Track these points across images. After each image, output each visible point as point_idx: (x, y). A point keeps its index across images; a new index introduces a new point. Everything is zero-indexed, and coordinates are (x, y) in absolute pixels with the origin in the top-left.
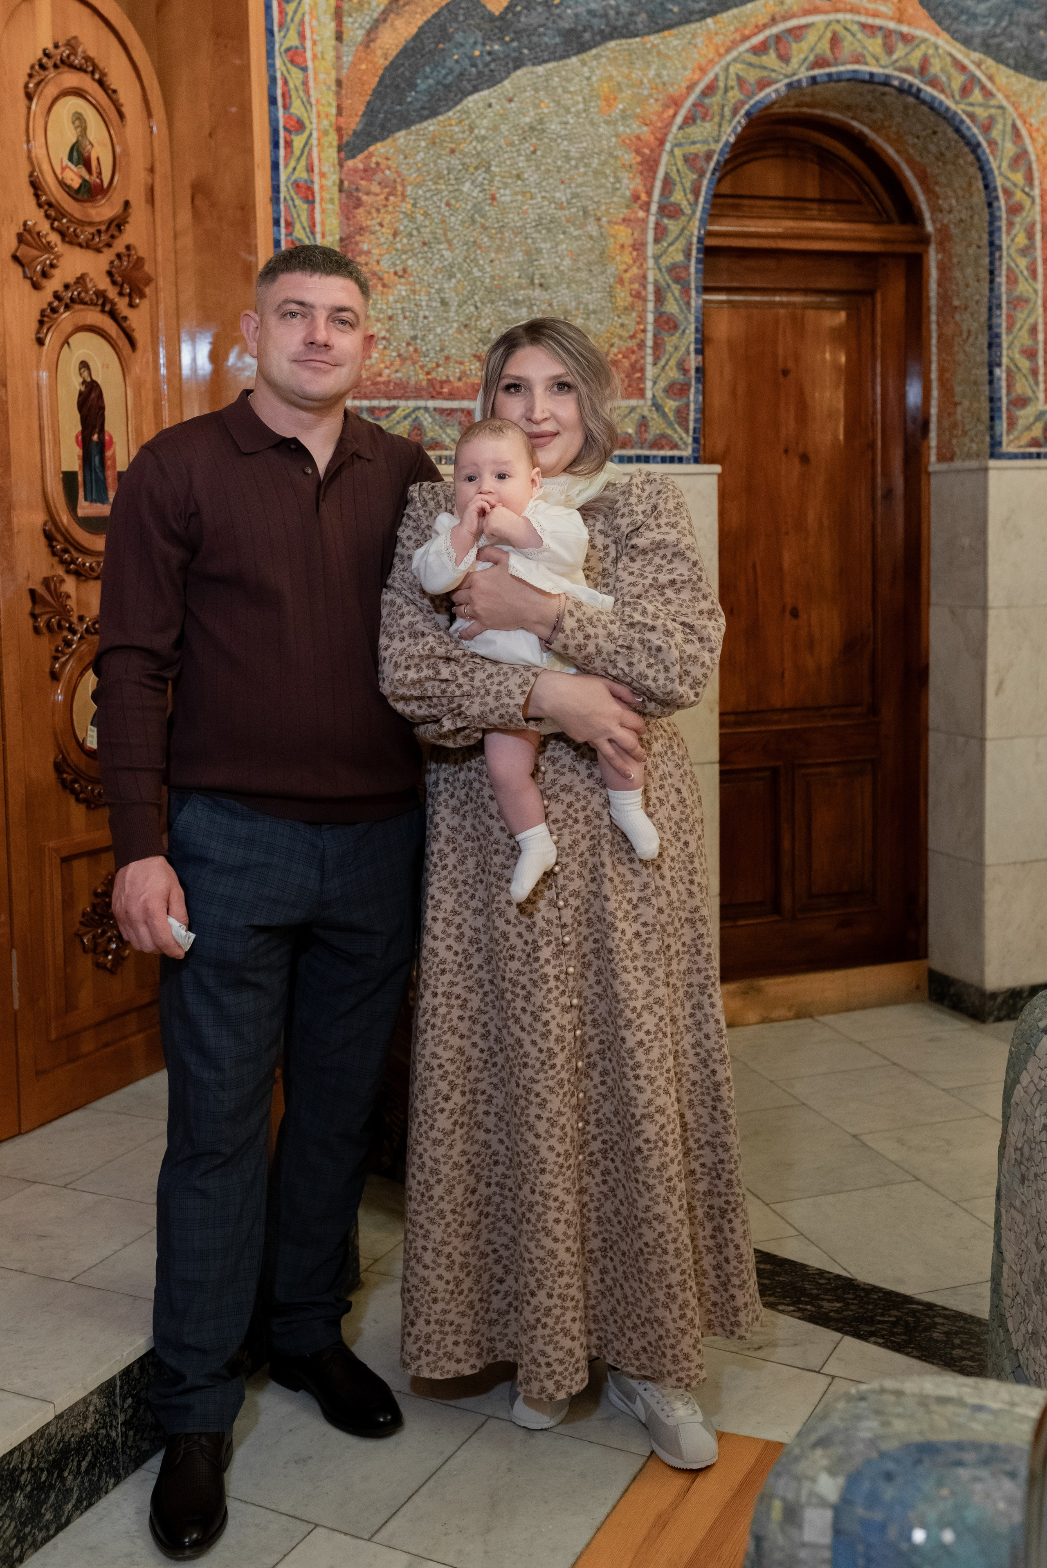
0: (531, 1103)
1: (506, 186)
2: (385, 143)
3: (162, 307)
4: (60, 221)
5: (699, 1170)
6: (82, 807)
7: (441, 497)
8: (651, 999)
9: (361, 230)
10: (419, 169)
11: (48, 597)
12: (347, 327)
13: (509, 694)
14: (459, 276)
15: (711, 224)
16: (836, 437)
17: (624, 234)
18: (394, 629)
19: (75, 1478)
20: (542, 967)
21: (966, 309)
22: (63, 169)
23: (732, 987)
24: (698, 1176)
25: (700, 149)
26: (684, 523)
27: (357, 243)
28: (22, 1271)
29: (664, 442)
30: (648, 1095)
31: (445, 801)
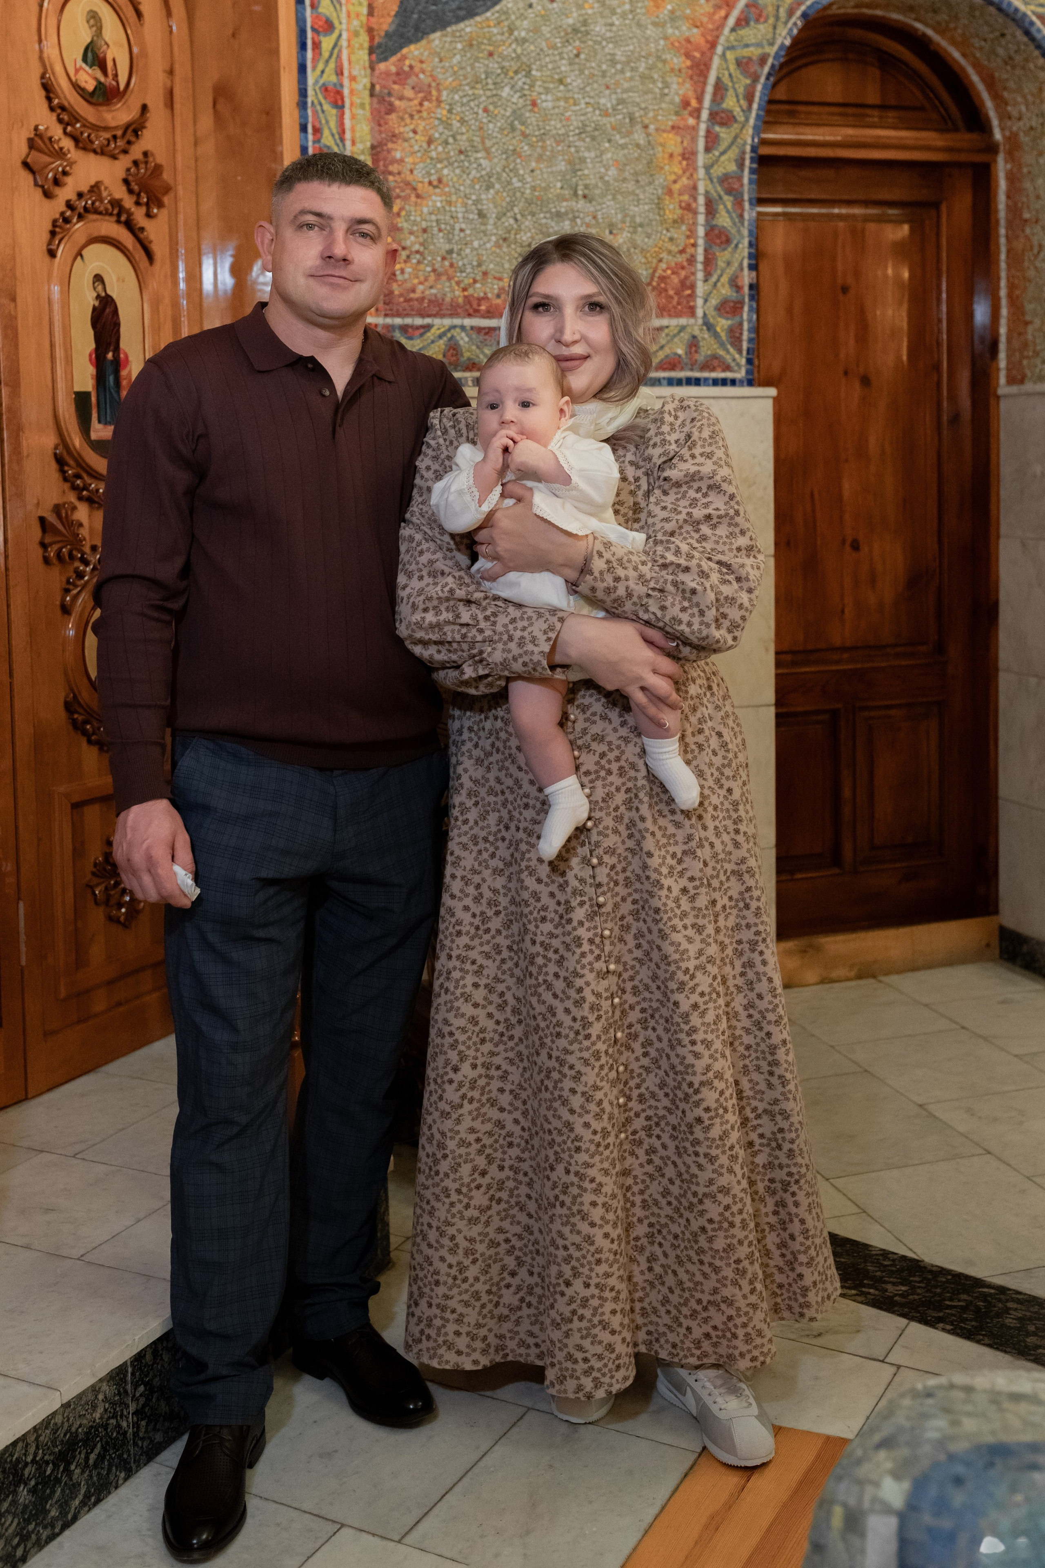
0: (565, 1076)
1: (547, 91)
2: (419, 45)
3: (181, 216)
4: (73, 126)
5: (757, 1141)
6: (94, 750)
7: (462, 426)
8: (703, 959)
9: (394, 137)
10: (455, 73)
11: (60, 527)
12: (367, 241)
13: (534, 640)
14: (497, 186)
15: (764, 132)
16: (899, 357)
17: (674, 143)
18: (413, 567)
19: (83, 1472)
20: (575, 929)
21: (1037, 222)
22: (77, 71)
23: (790, 945)
24: (757, 1148)
25: (754, 52)
26: (720, 453)
27: (389, 151)
28: (27, 1247)
29: (715, 363)
30: (706, 1061)
31: (469, 751)
